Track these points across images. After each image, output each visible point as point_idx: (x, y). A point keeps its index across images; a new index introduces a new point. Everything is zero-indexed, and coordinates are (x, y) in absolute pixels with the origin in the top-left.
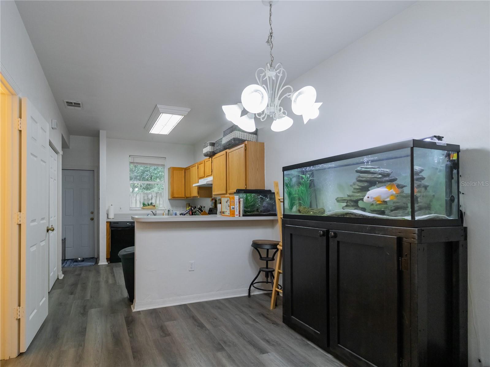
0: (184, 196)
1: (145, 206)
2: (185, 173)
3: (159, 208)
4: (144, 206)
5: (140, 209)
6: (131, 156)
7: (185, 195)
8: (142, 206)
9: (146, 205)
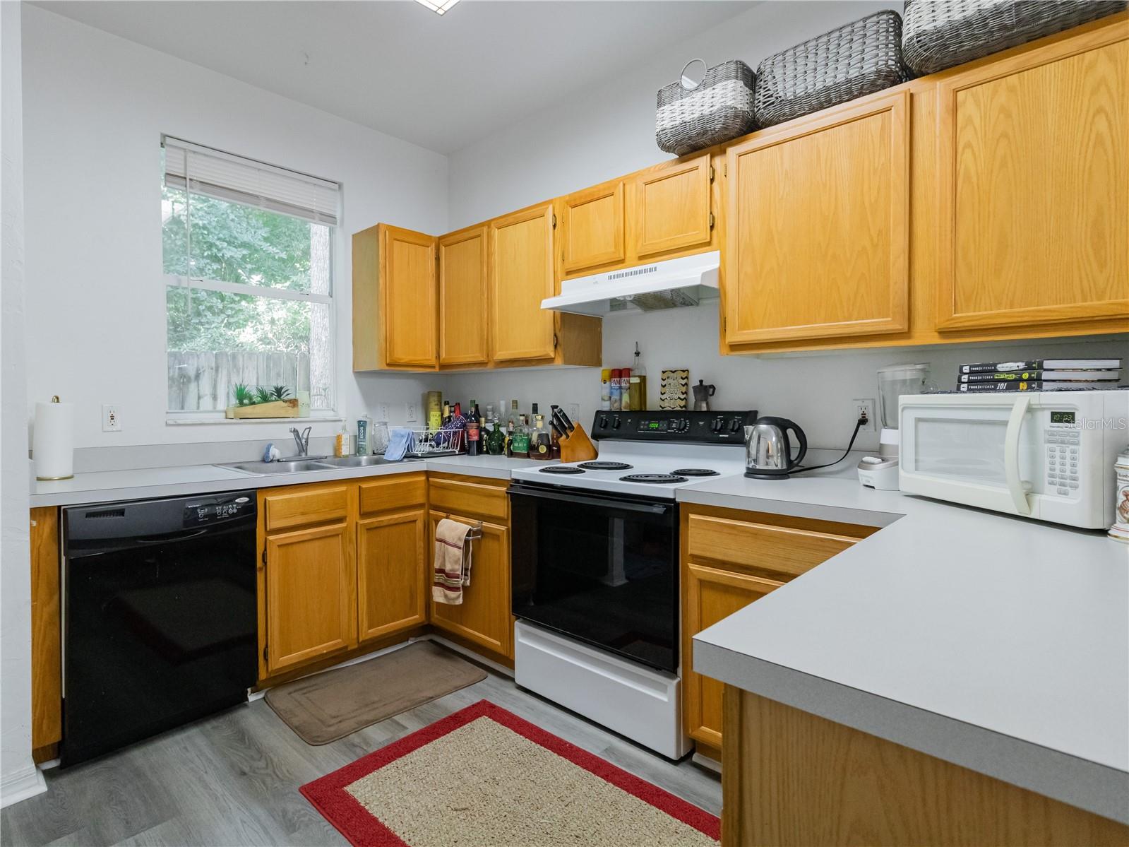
0: (433, 361)
1: (246, 401)
2: (438, 259)
3: (312, 414)
4: (242, 404)
5: (220, 417)
6: (168, 141)
7: (438, 356)
8: (234, 401)
9: (250, 398)
